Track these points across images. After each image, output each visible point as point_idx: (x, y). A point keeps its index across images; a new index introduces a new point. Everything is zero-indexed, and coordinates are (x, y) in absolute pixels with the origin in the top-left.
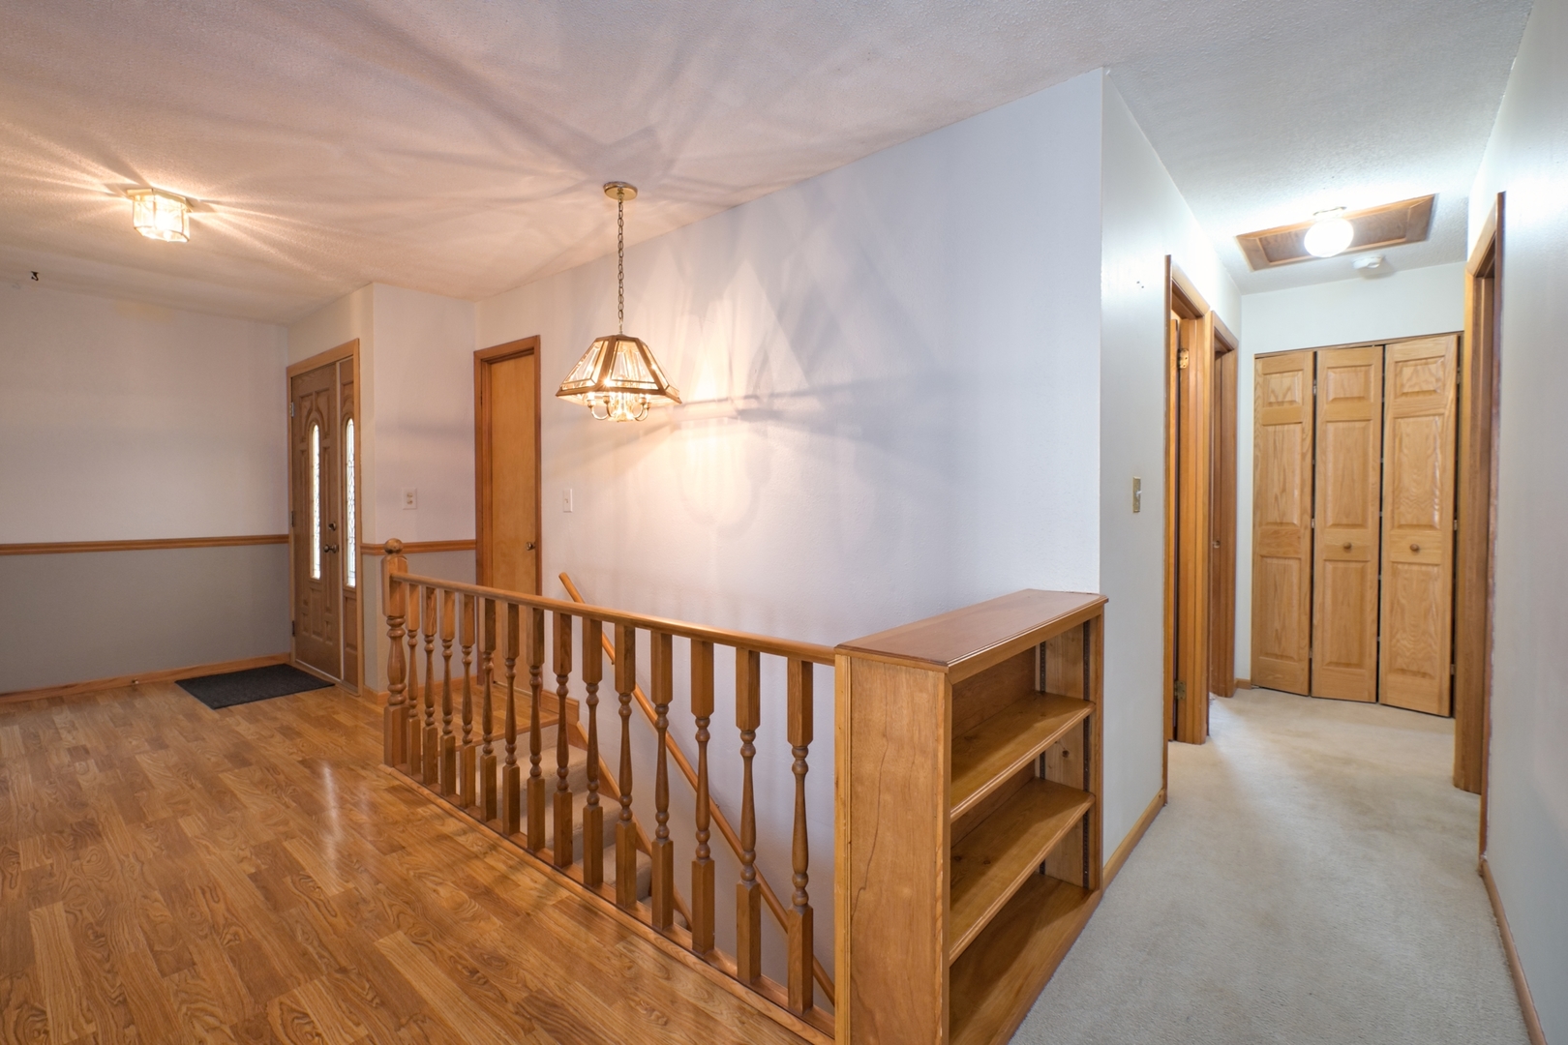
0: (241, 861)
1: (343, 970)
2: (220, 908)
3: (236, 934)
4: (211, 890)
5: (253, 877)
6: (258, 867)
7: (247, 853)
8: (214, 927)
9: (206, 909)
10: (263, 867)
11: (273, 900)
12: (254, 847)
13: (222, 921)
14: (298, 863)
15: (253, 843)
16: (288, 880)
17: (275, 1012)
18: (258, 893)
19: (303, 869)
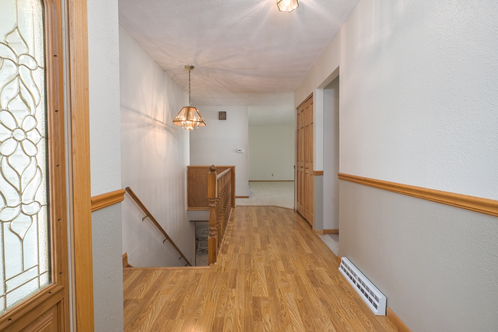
0: (271, 247)
1: (263, 225)
2: (276, 239)
3: (275, 234)
4: (278, 243)
5: (269, 243)
6: (268, 245)
7: (269, 249)
8: (278, 237)
9: (279, 240)
10: (267, 244)
11: (268, 237)
12: (267, 250)
13: (277, 237)
14: (260, 242)
15: (267, 252)
16: (264, 240)
17: (273, 225)
18: (270, 239)
19: (260, 240)
